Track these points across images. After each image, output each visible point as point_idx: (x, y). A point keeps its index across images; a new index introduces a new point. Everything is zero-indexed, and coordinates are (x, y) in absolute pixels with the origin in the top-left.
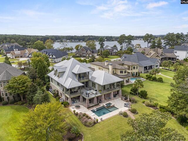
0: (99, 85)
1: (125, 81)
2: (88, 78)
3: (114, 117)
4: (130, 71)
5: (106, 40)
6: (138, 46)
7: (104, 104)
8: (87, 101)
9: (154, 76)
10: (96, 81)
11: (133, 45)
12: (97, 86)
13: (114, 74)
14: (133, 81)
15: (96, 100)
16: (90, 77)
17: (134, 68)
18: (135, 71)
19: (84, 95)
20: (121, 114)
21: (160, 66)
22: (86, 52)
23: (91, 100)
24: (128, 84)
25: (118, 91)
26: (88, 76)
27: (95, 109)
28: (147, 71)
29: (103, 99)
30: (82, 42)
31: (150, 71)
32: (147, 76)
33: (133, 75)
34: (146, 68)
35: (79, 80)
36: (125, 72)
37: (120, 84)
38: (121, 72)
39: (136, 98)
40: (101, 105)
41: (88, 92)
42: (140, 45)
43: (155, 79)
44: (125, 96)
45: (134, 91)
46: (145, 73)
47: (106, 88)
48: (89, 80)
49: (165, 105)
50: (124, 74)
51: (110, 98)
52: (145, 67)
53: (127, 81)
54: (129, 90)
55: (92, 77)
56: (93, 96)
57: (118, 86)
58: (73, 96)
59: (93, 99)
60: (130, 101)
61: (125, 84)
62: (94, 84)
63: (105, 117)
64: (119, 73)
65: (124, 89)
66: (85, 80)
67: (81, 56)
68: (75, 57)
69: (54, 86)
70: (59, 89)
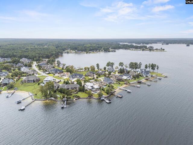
0: (95, 88)
22: (91, 74)
29: (96, 91)
34: (109, 83)
35: (91, 87)
41: (93, 89)
42: (117, 67)
44: (100, 90)
46: (109, 85)
47: (97, 89)
57: (99, 88)
59: (94, 91)
66: (93, 87)
67: (88, 76)
68: (86, 76)
69: (86, 88)
70: (87, 89)
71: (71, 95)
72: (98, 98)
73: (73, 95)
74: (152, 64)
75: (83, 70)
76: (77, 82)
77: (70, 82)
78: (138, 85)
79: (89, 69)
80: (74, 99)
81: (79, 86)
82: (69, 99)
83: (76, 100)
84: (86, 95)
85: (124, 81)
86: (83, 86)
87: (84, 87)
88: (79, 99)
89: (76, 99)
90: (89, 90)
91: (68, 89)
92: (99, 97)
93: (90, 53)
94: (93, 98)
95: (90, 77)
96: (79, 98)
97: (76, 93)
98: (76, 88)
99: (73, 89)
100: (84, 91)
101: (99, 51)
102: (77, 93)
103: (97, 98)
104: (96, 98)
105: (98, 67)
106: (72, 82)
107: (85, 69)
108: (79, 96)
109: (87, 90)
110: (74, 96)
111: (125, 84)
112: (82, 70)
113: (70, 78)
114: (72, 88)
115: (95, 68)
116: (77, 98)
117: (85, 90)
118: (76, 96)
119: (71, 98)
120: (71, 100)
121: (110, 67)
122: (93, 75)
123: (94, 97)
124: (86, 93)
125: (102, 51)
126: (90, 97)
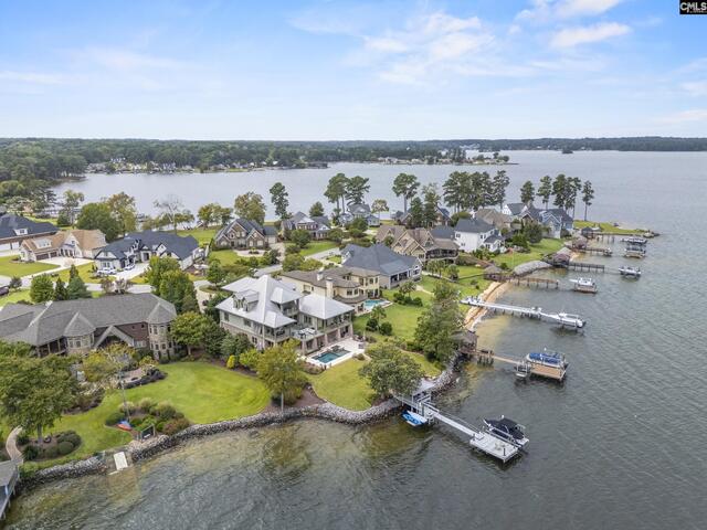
0: (318, 319)
1: (356, 310)
2: (298, 308)
3: (347, 361)
4: (364, 288)
5: (275, 163)
6: (379, 206)
7: (329, 347)
8: (304, 345)
9: (407, 295)
10: (312, 314)
11: (367, 207)
12: (314, 321)
13: (336, 297)
14: (369, 308)
15: (315, 342)
16: (300, 308)
17: (371, 281)
18: (374, 287)
19: (297, 337)
20: (354, 357)
21: (424, 269)
22: (247, 234)
23: (309, 343)
24: (362, 313)
25: (347, 327)
26: (297, 307)
27: (319, 354)
28: (395, 285)
29: (326, 341)
30: (189, 171)
31: (402, 283)
32: (395, 295)
33: (370, 294)
34: (394, 278)
35: (284, 314)
36: (356, 292)
37: (351, 316)
38: (350, 293)
39: (375, 335)
40: (324, 350)
41: (302, 332)
42: (384, 202)
43: (408, 302)
44: (359, 334)
45: (372, 326)
46: (392, 288)
47: (329, 323)
48: (300, 313)
49: (412, 340)
50: (353, 296)
51: (335, 340)
52: (392, 277)
53: (361, 309)
54: (364, 323)
55: (304, 307)
56: (311, 337)
57: (346, 318)
58: (279, 340)
59: (311, 341)
60: (367, 340)
61: (358, 314)
62: (308, 319)
63: (334, 362)
64: (345, 296)
65: (357, 322)
66: (294, 313)
67: (231, 247)
68: (216, 248)
69: (233, 327)
70: (250, 331)
71: (83, 406)
72: (375, 410)
73: (113, 402)
74: (561, 177)
75: (193, 225)
76: (156, 284)
77: (94, 287)
78: (581, 282)
79: (226, 218)
80: (121, 461)
81: (170, 308)
82: (56, 466)
83: (136, 458)
84: (249, 394)
85: (472, 265)
86: (202, 308)
87: (215, 314)
88: (172, 444)
89: (137, 445)
90: (261, 344)
91: (58, 345)
92: (375, 400)
93: (217, 170)
94: (320, 416)
95: (244, 254)
96: (170, 429)
97: (144, 382)
98: (139, 330)
99: (109, 340)
100: (216, 356)
101: (259, 166)
102: (155, 376)
103: (361, 414)
104: (351, 415)
105: (281, 206)
106: (114, 289)
107: (206, 214)
108: (170, 414)
109: (245, 344)
110: (126, 414)
111: (491, 278)
112: (185, 225)
113: (98, 264)
114: (97, 334)
115: (263, 206)
116: (151, 442)
117: (226, 344)
118: (146, 409)
119: (75, 443)
120: (76, 474)
121: (344, 203)
122: (260, 243)
123: (329, 407)
124: (238, 367)
125: (270, 164)
126: (289, 403)
